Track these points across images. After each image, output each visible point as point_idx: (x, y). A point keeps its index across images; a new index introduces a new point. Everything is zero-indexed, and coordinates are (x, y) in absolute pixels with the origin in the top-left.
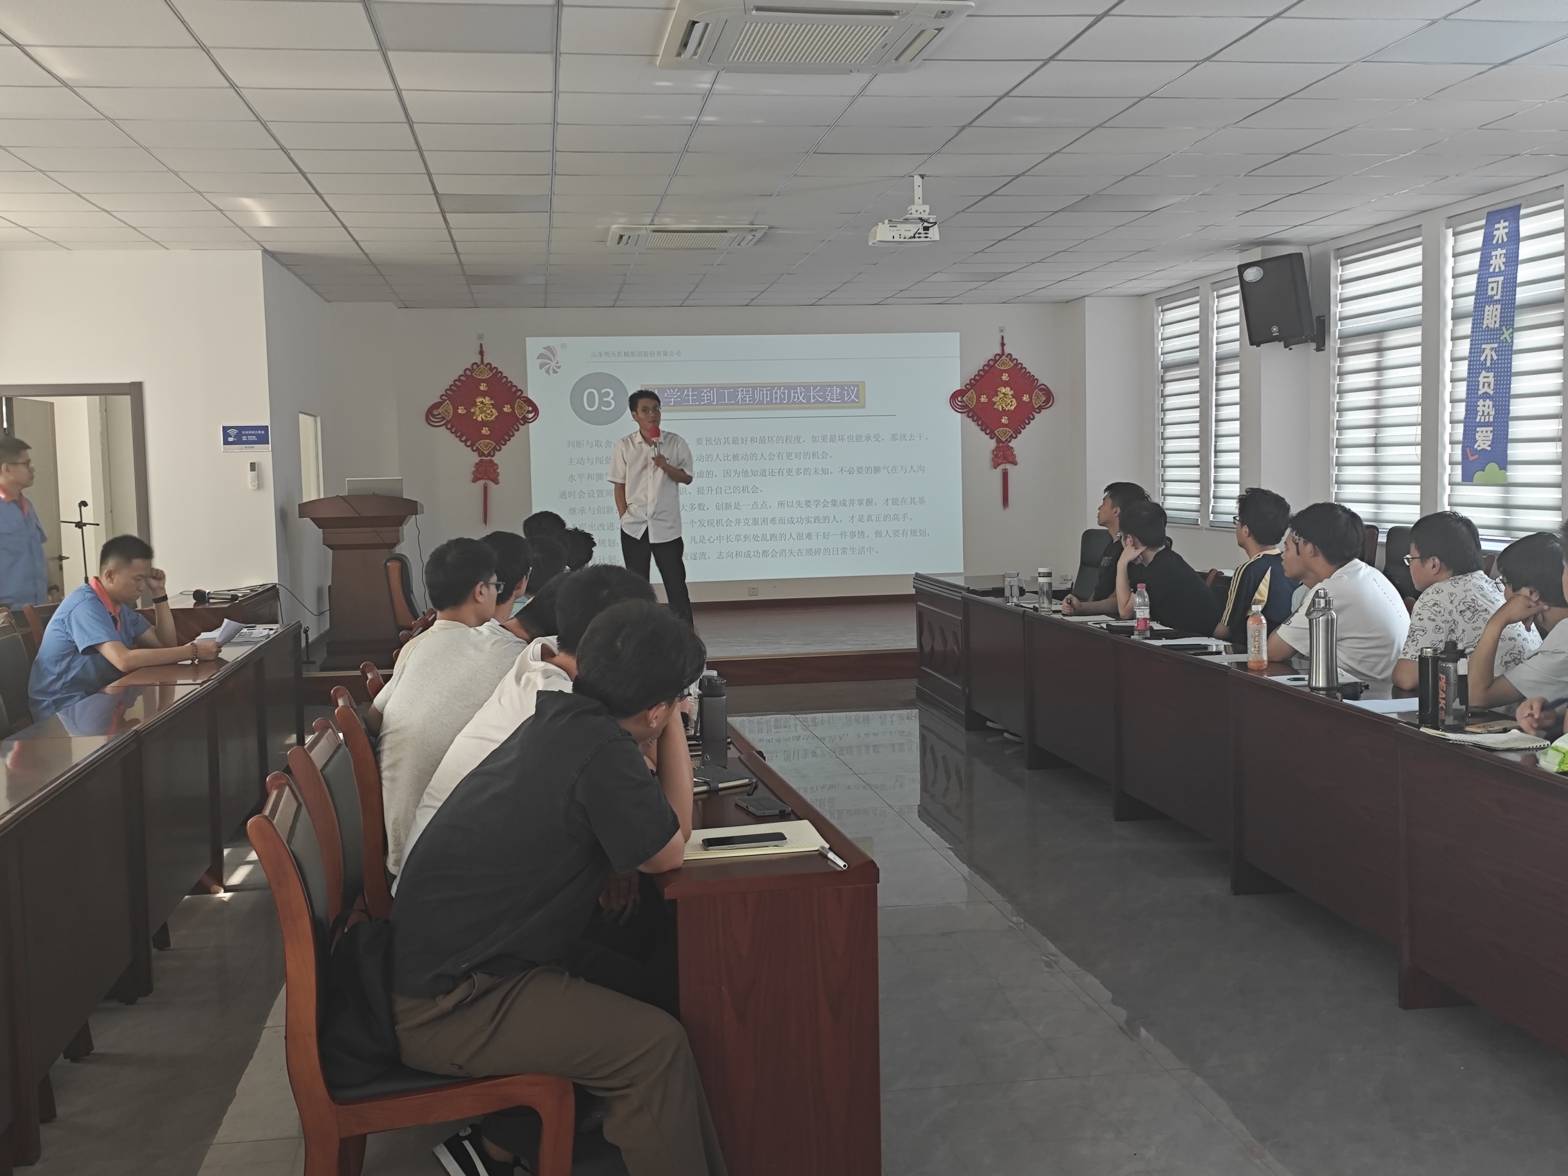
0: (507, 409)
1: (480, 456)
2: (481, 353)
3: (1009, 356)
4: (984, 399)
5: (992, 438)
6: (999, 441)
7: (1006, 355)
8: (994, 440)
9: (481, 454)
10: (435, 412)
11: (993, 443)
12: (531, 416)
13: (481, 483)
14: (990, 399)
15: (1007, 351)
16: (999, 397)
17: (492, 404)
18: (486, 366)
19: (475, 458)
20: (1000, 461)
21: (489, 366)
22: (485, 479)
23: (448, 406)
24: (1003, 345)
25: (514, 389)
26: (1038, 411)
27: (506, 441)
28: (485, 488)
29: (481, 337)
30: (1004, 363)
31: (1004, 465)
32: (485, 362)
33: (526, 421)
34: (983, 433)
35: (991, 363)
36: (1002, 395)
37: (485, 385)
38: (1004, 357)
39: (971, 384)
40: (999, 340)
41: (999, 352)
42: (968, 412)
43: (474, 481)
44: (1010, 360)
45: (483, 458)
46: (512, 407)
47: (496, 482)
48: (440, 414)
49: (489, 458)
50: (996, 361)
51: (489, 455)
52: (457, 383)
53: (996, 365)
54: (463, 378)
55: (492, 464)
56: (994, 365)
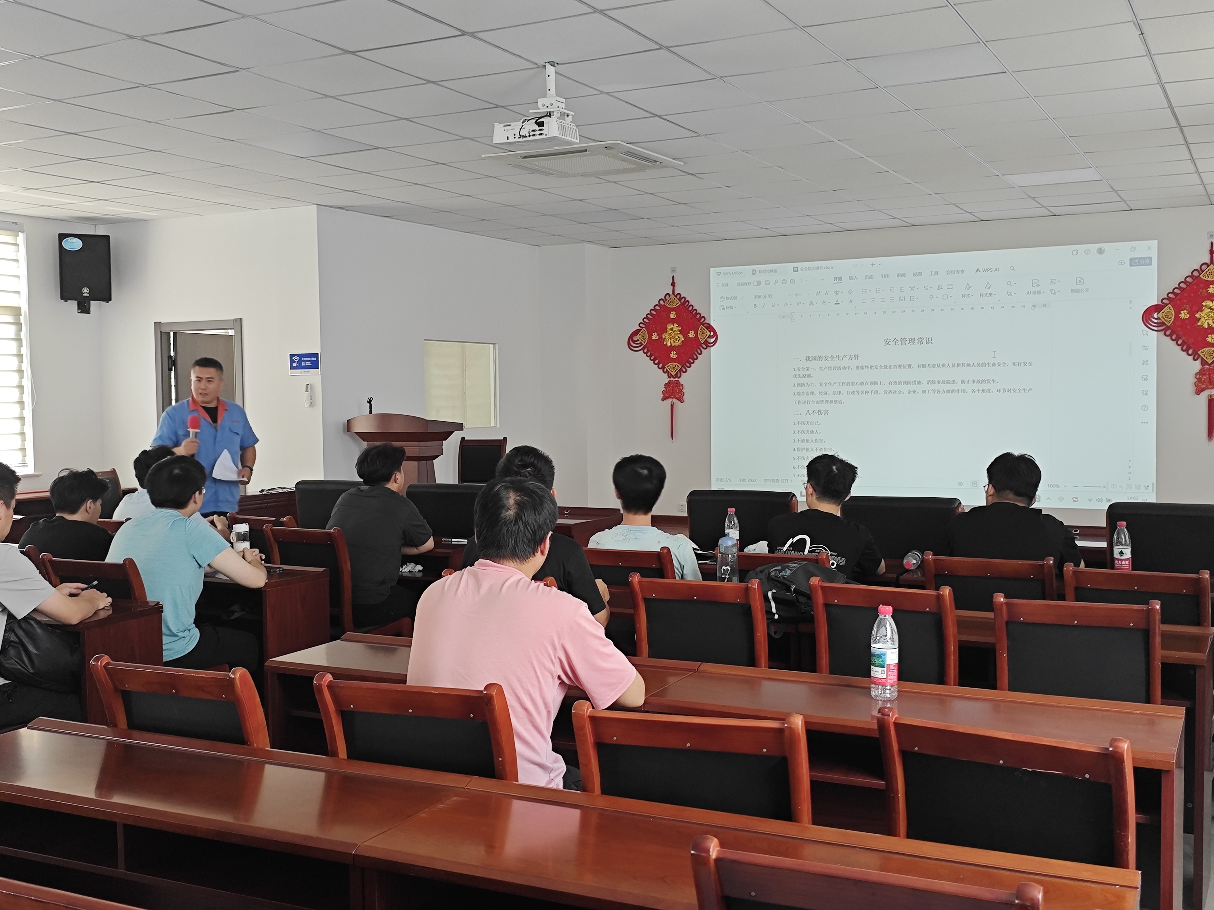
0: (691, 335)
1: (669, 377)
2: (673, 284)
4: (1184, 315)
5: (1195, 360)
6: (1204, 363)
8: (1198, 362)
9: (670, 376)
10: (635, 339)
11: (1197, 366)
12: (712, 340)
13: (669, 401)
14: (1192, 313)
16: (1204, 312)
17: (679, 331)
18: (676, 296)
19: (665, 379)
20: (1203, 386)
21: (678, 297)
22: (672, 398)
23: (644, 333)
25: (698, 316)
27: (691, 364)
28: (672, 406)
29: (673, 271)
30: (1211, 273)
31: (1210, 390)
32: (676, 293)
33: (708, 345)
34: (1184, 353)
35: (1196, 274)
36: (1209, 310)
37: (674, 313)
38: (1212, 267)
39: (1168, 298)
41: (1208, 260)
42: (1165, 330)
43: (664, 399)
45: (672, 379)
46: (696, 333)
47: (682, 401)
48: (638, 340)
49: (676, 379)
50: (1201, 271)
51: (676, 376)
52: (653, 312)
53: (1201, 276)
54: (657, 308)
55: (678, 384)
56: (1199, 276)
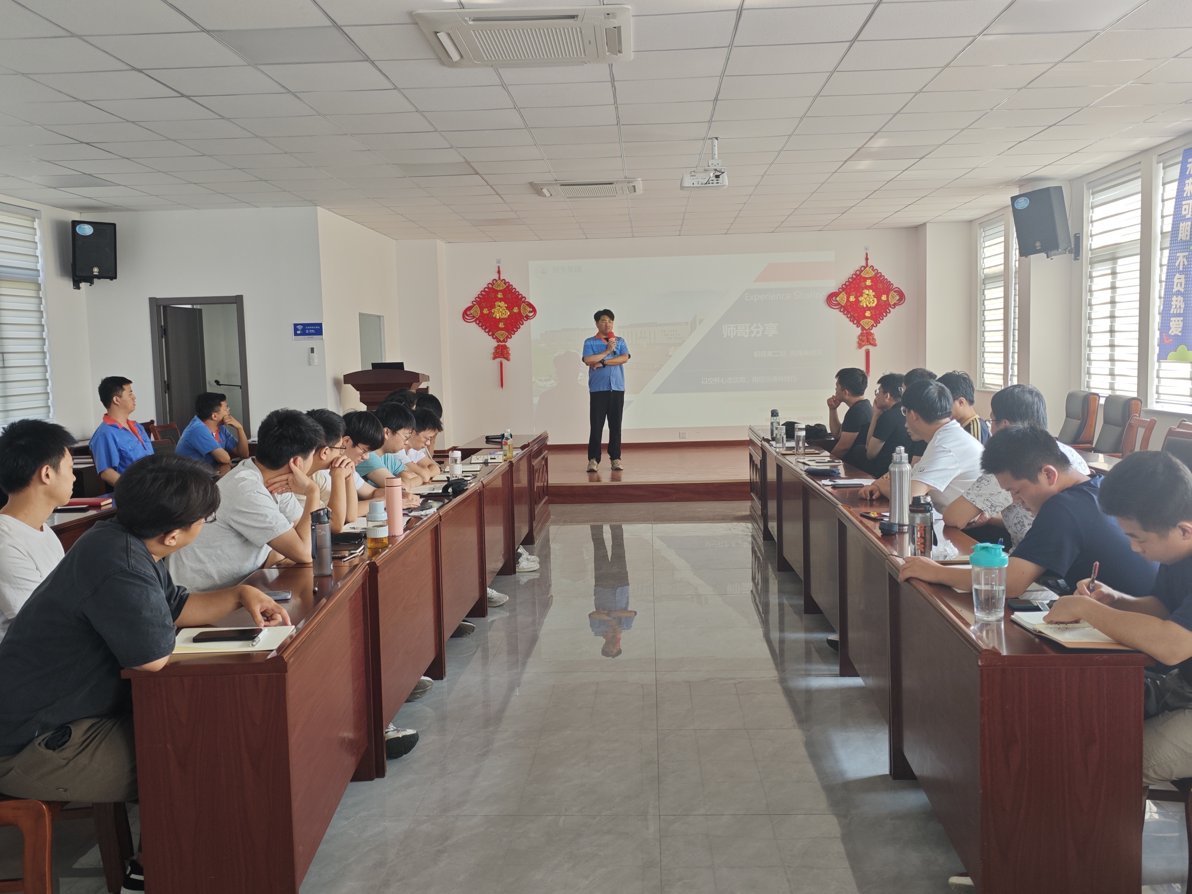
0: (516, 310)
1: (498, 342)
2: (499, 272)
3: (872, 268)
4: (852, 299)
5: (858, 327)
6: (863, 329)
7: (869, 267)
8: (860, 328)
10: (468, 313)
11: (859, 331)
12: (531, 314)
13: (499, 360)
14: (857, 298)
15: (870, 264)
16: (864, 297)
17: (506, 307)
18: (502, 281)
19: (494, 343)
20: (864, 344)
21: (503, 281)
22: (501, 358)
23: (477, 308)
24: (867, 259)
25: (520, 296)
26: (893, 307)
27: (515, 332)
28: (501, 364)
29: (498, 262)
30: (867, 273)
31: (867, 346)
32: (502, 278)
33: (528, 318)
34: (851, 323)
35: (858, 273)
36: (866, 296)
37: (501, 294)
38: (868, 268)
39: (842, 288)
40: (865, 256)
41: (864, 264)
42: (841, 308)
43: (494, 358)
44: (872, 270)
45: (500, 343)
46: (519, 309)
47: (508, 359)
48: (471, 314)
49: (504, 343)
50: (861, 271)
51: (504, 341)
52: (483, 293)
53: (862, 274)
54: (486, 290)
55: (505, 347)
56: (860, 274)
